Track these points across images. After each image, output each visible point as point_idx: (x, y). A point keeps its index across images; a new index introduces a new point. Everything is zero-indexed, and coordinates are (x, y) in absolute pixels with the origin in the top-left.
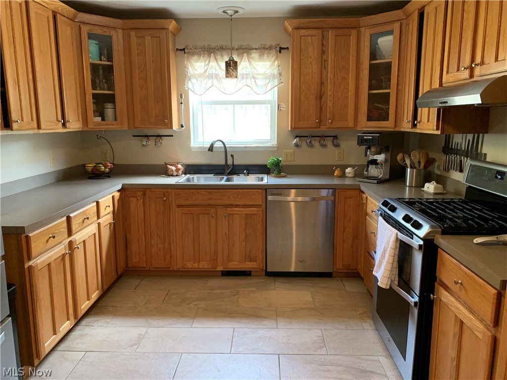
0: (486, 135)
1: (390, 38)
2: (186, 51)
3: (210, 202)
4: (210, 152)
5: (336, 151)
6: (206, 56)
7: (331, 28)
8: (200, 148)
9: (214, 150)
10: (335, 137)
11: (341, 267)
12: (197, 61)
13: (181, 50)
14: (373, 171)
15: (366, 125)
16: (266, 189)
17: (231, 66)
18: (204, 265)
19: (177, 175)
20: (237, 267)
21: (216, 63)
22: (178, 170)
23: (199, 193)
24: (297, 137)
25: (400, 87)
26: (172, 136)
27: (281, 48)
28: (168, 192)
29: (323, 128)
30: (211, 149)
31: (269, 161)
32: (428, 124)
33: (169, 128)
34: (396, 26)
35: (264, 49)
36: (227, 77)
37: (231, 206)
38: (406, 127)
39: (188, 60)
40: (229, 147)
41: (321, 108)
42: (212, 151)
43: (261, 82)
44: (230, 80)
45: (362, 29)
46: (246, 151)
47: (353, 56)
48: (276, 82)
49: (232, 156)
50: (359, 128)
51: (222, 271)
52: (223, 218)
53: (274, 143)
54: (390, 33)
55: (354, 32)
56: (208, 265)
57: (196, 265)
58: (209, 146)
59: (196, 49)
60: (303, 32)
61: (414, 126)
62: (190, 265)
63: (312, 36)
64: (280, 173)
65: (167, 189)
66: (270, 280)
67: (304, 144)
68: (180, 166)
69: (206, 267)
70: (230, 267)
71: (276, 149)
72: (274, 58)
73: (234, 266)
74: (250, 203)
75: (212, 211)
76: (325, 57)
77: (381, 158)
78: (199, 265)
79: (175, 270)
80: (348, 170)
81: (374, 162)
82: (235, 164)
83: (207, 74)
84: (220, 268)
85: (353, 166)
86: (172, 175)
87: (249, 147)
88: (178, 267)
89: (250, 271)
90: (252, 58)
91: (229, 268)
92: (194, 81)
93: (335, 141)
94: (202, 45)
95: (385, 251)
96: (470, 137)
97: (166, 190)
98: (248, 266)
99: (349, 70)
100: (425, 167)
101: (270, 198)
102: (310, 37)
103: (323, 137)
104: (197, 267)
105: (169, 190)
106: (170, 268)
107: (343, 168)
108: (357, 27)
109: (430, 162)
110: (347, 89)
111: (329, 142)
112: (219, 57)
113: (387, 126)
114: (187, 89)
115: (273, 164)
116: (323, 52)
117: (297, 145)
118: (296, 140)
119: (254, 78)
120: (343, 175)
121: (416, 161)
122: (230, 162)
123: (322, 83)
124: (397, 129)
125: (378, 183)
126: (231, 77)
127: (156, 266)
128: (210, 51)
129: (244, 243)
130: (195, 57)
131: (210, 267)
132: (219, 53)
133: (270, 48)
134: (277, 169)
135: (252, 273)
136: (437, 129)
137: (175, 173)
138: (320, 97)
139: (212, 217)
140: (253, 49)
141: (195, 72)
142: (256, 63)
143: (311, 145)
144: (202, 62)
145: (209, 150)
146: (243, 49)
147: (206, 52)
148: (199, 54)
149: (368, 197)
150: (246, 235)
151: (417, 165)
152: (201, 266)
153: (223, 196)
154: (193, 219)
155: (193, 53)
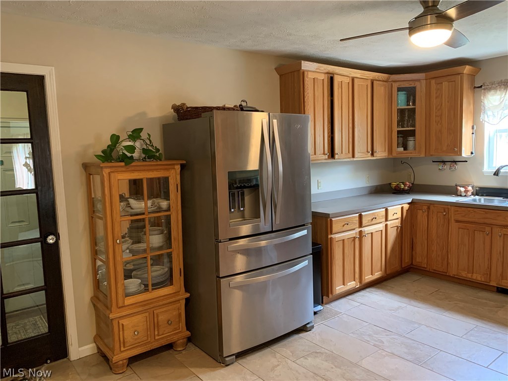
2: (483, 88)
3: (486, 221)
4: (496, 176)
6: (502, 89)
8: (492, 172)
9: (500, 174)
12: (493, 95)
13: (478, 87)
18: (478, 277)
19: (465, 196)
22: (466, 191)
23: (475, 212)
26: (467, 161)
28: (448, 208)
30: (497, 173)
33: (459, 155)
39: (485, 95)
42: (497, 175)
51: (498, 288)
52: (499, 237)
56: (481, 277)
57: (469, 275)
59: (492, 84)
62: (464, 274)
65: (448, 205)
68: (470, 188)
69: (479, 279)
70: (503, 284)
73: (506, 284)
75: (488, 229)
78: (472, 276)
79: (451, 275)
83: (502, 106)
86: (461, 196)
88: (453, 273)
91: (502, 286)
92: (489, 113)
94: (500, 80)
97: (447, 207)
104: (470, 277)
106: (446, 273)
114: (481, 120)
127: (435, 268)
128: (506, 85)
130: (492, 92)
131: (483, 280)
137: (463, 194)
139: (487, 235)
141: (491, 105)
145: (494, 174)
147: (502, 86)
148: (495, 89)
152: (474, 278)
153: (498, 216)
154: (469, 234)
155: (490, 89)
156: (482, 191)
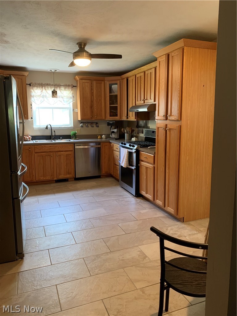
0: (149, 121)
1: (116, 86)
2: (31, 85)
3: (50, 150)
4: (46, 130)
5: (97, 129)
6: (41, 87)
7: (94, 80)
8: (38, 128)
9: (48, 128)
10: (97, 123)
11: (104, 173)
12: (36, 90)
13: (29, 84)
14: (113, 136)
15: (109, 118)
16: (74, 144)
17: (54, 93)
18: (48, 178)
19: (30, 140)
20: (63, 177)
21: (45, 91)
22: (29, 138)
24: (81, 123)
25: (121, 104)
27: (73, 86)
29: (93, 119)
30: (47, 128)
31: (72, 133)
32: (132, 118)
33: (27, 119)
34: (118, 82)
35: (66, 86)
36: (53, 97)
37: (60, 151)
38: (124, 118)
39: (32, 88)
40: (53, 128)
41: (92, 111)
43: (65, 99)
44: (54, 99)
45: (106, 81)
46: (60, 129)
47: (103, 92)
48: (71, 100)
49: (54, 131)
50: (107, 119)
51: (56, 180)
52: (56, 157)
53: (72, 125)
54: (116, 84)
55: (103, 82)
57: (45, 178)
58: (45, 127)
59: (36, 84)
60: (83, 81)
61: (127, 118)
62: (42, 178)
63: (87, 83)
64: (76, 138)
66: (77, 181)
67: (84, 126)
68: (29, 137)
69: (50, 179)
70: (60, 177)
71: (73, 128)
72: (71, 90)
73: (62, 177)
74: (68, 150)
75: (52, 154)
76: (92, 91)
77: (115, 130)
79: (35, 181)
80: (103, 136)
81: (113, 132)
82: (56, 135)
83: (41, 95)
84: (55, 179)
85: (105, 135)
87: (61, 127)
88: (36, 180)
89: (68, 179)
90: (61, 90)
92: (35, 98)
93: (97, 125)
94: (39, 83)
95: (124, 156)
96: (145, 121)
98: (68, 176)
99: (102, 97)
100: (131, 133)
101: (76, 147)
102: (86, 83)
103: (92, 123)
105: (31, 146)
106: (32, 181)
107: (101, 135)
108: (104, 80)
109: (133, 131)
110: (102, 104)
111: (94, 125)
112: (46, 88)
113: (117, 118)
114: (32, 101)
115: (73, 134)
116: (92, 89)
117: (82, 126)
118: (81, 124)
119: (62, 98)
120: (101, 138)
121: (128, 131)
122: (53, 134)
123: (92, 101)
124: (121, 120)
125: (115, 140)
126: (55, 97)
127: (26, 180)
128: (42, 85)
129: (66, 167)
130: (35, 88)
131: (51, 179)
132: (47, 87)
133: (69, 86)
134: (75, 136)
135: (69, 180)
136: (135, 119)
137: (28, 140)
138: (91, 107)
139: (52, 157)
140: (62, 86)
141: (36, 94)
142: (63, 92)
143: (87, 126)
144: (39, 90)
145: (46, 128)
146: (57, 85)
148: (37, 87)
149: (114, 144)
150: (67, 163)
151: (128, 132)
152: (47, 179)
153: (56, 147)
154: (43, 158)
155: (34, 86)
156: (34, 138)
